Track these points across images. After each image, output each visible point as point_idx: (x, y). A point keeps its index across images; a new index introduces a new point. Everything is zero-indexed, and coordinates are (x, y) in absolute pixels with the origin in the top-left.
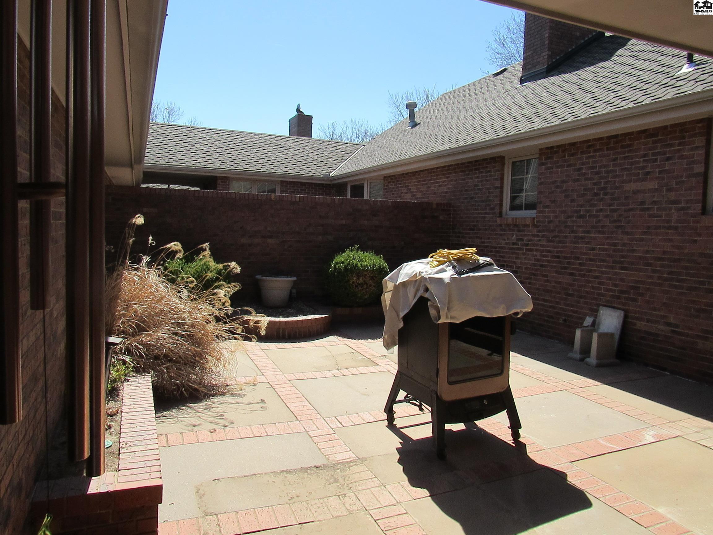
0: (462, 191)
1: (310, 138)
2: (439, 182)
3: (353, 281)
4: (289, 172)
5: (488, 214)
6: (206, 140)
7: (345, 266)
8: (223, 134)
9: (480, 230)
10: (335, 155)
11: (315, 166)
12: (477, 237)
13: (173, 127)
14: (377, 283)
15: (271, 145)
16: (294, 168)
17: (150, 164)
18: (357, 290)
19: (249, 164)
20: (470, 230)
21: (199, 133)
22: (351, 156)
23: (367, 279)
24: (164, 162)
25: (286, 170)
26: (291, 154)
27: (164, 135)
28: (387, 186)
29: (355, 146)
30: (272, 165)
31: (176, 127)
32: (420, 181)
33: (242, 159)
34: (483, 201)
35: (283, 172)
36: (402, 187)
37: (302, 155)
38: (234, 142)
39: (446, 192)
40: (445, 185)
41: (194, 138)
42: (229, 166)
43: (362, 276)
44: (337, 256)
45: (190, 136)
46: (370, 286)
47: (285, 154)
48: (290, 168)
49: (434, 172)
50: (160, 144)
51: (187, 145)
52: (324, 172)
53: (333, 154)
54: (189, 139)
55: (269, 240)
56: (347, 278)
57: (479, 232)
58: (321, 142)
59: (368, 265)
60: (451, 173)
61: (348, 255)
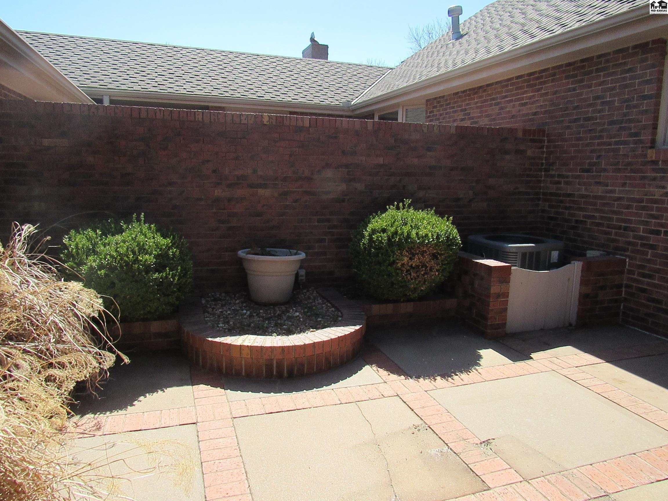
0: (566, 109)
1: (326, 61)
2: (522, 99)
3: (402, 262)
4: (299, 101)
5: (625, 143)
6: (197, 62)
7: (388, 236)
8: (219, 55)
9: (605, 170)
10: (357, 80)
11: (333, 93)
12: (598, 183)
13: (156, 46)
14: (442, 264)
15: (278, 68)
16: (306, 96)
17: (120, 90)
18: (409, 278)
19: (249, 90)
20: (583, 172)
21: (188, 54)
22: (377, 81)
23: (427, 258)
24: (139, 88)
25: (296, 97)
26: (303, 78)
27: (144, 56)
28: (430, 112)
29: (381, 69)
30: (278, 91)
31: (160, 47)
32: (485, 101)
33: (240, 85)
34: (612, 123)
35: (291, 100)
36: (455, 112)
37: (316, 80)
38: (232, 64)
39: (535, 114)
40: (533, 103)
41: (182, 60)
42: (222, 92)
43: (418, 254)
44: (374, 218)
45: (176, 57)
46: (431, 270)
47: (295, 78)
48: (302, 95)
49: (512, 84)
50: (137, 66)
51: (171, 67)
52: (344, 100)
53: (355, 78)
54: (175, 61)
55: (261, 191)
56: (393, 257)
57: (602, 174)
58: (340, 65)
59: (430, 235)
60: (545, 83)
61: (393, 217)
